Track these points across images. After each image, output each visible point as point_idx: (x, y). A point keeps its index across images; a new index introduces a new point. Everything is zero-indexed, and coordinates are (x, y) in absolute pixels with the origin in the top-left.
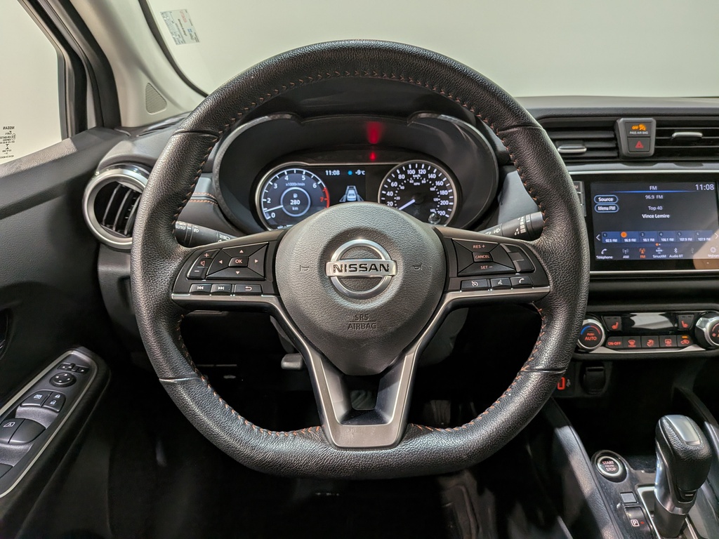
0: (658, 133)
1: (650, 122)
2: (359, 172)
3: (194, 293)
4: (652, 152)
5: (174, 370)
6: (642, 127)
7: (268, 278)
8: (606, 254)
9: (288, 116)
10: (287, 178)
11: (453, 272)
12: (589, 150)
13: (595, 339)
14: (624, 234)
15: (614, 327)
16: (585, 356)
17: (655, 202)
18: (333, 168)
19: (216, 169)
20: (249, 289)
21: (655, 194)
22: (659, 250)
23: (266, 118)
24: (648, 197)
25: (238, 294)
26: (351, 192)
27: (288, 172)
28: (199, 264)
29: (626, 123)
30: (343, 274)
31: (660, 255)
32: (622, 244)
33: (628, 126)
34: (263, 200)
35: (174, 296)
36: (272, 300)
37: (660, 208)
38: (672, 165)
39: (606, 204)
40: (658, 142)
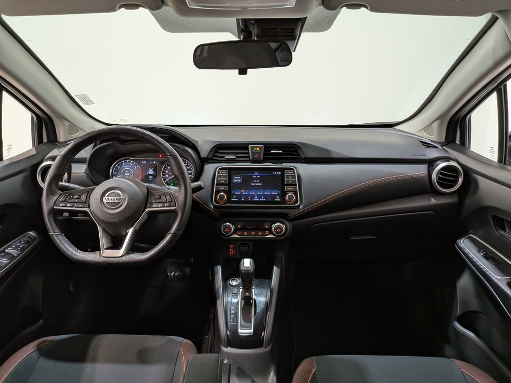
0: (265, 151)
1: (261, 147)
2: (154, 162)
3: (61, 206)
4: (262, 158)
5: (53, 230)
6: (258, 149)
7: (87, 203)
8: (235, 198)
9: (116, 142)
10: (124, 164)
11: (149, 202)
12: (237, 157)
13: (229, 230)
14: (243, 191)
15: (239, 227)
16: (228, 238)
17: (256, 179)
18: (143, 160)
19: (87, 162)
20: (80, 206)
21: (257, 176)
22: (256, 197)
23: (107, 143)
24: (254, 177)
25: (76, 207)
26: (151, 170)
27: (125, 162)
28: (64, 197)
29: (251, 147)
30: (108, 201)
31: (256, 199)
32: (241, 195)
33: (252, 148)
34: (113, 173)
35: (55, 207)
36: (87, 210)
37: (258, 181)
38: (270, 164)
39: (237, 179)
40: (264, 155)
